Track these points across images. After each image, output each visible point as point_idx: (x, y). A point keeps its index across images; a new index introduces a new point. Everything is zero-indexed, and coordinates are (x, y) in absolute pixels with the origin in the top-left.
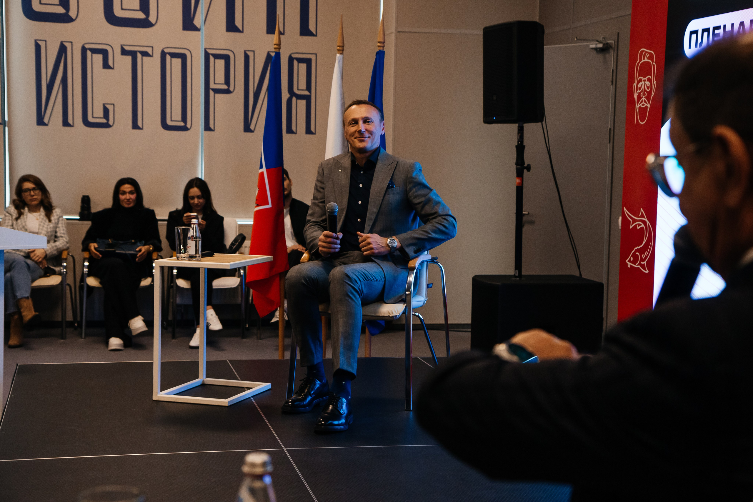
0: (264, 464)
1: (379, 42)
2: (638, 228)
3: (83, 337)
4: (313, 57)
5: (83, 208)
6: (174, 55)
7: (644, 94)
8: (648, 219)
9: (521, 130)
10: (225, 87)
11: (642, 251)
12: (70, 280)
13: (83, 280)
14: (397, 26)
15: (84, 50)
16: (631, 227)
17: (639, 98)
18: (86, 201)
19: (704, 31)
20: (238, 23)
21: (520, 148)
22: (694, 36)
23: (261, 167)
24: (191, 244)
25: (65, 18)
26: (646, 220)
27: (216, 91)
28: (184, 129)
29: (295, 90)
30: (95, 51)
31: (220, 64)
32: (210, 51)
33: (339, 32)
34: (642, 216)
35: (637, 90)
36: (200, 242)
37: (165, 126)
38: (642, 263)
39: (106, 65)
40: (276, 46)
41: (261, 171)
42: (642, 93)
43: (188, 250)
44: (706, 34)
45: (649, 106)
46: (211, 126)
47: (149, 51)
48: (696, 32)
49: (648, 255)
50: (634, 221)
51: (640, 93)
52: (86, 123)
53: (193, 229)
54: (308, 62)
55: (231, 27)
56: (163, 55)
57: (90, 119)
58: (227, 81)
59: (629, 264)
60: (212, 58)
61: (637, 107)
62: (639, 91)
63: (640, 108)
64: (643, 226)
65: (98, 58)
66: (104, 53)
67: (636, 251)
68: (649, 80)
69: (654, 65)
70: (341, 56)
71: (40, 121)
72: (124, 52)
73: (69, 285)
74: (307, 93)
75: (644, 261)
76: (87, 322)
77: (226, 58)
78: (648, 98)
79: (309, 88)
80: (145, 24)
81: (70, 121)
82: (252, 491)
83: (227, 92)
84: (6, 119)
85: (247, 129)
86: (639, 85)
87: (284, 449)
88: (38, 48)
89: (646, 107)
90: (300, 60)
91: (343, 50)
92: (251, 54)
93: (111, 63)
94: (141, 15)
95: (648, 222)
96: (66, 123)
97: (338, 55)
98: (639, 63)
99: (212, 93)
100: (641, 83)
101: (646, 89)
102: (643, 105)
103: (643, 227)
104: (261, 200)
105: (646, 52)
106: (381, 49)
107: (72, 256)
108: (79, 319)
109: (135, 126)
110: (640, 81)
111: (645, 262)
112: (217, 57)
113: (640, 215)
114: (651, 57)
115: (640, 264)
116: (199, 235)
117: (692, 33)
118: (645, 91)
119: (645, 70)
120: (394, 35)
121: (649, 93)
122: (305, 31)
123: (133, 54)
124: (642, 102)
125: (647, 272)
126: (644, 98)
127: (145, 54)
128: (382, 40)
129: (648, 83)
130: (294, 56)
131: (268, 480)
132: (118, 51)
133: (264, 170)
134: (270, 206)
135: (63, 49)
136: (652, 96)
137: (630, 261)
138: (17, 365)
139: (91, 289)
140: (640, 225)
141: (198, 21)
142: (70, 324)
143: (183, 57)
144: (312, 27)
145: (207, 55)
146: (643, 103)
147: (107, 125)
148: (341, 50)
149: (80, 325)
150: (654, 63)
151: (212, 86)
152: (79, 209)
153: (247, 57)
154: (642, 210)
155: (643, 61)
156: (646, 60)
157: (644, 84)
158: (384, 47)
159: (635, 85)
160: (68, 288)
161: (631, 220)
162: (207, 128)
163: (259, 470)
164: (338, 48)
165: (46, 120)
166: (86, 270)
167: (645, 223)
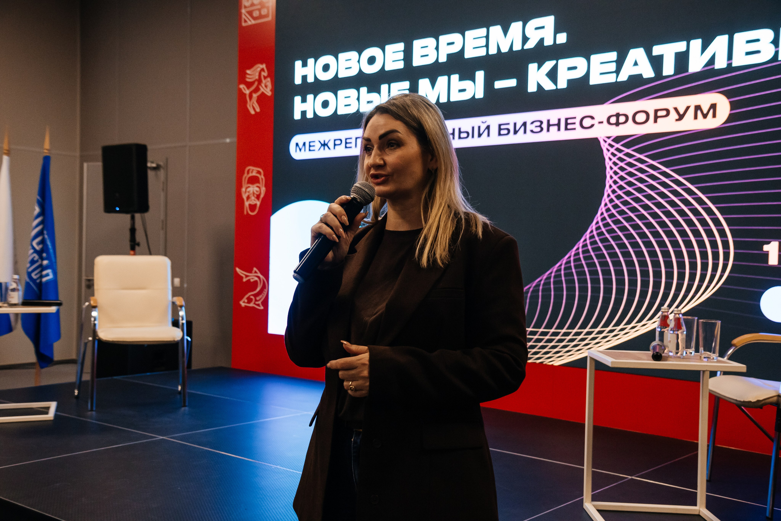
2: (252, 280)
7: (254, 196)
8: (262, 274)
9: (133, 218)
11: (256, 295)
16: (245, 280)
17: (248, 198)
21: (133, 231)
33: (6, 140)
34: (256, 272)
35: (246, 192)
38: (257, 303)
42: (251, 195)
45: (258, 203)
49: (262, 298)
50: (247, 276)
51: (249, 195)
59: (243, 305)
61: (247, 204)
62: (247, 194)
63: (250, 205)
64: (256, 279)
67: (252, 295)
68: (258, 187)
69: (262, 179)
70: (8, 158)
75: (259, 300)
78: (258, 197)
86: (248, 190)
89: (256, 205)
95: (261, 276)
97: (5, 156)
98: (246, 176)
101: (255, 192)
103: (256, 281)
105: (253, 170)
106: (48, 155)
110: (249, 187)
111: (260, 302)
113: (253, 272)
114: (259, 172)
115: (255, 304)
118: (254, 193)
119: (253, 180)
121: (259, 194)
124: (251, 200)
125: (262, 308)
126: (253, 198)
129: (258, 189)
136: (262, 196)
137: (244, 302)
140: (253, 279)
146: (253, 201)
148: (8, 153)
150: (263, 177)
154: (255, 269)
155: (250, 175)
156: (254, 174)
157: (253, 189)
159: (243, 189)
161: (244, 276)
164: (5, 151)
167: (259, 277)
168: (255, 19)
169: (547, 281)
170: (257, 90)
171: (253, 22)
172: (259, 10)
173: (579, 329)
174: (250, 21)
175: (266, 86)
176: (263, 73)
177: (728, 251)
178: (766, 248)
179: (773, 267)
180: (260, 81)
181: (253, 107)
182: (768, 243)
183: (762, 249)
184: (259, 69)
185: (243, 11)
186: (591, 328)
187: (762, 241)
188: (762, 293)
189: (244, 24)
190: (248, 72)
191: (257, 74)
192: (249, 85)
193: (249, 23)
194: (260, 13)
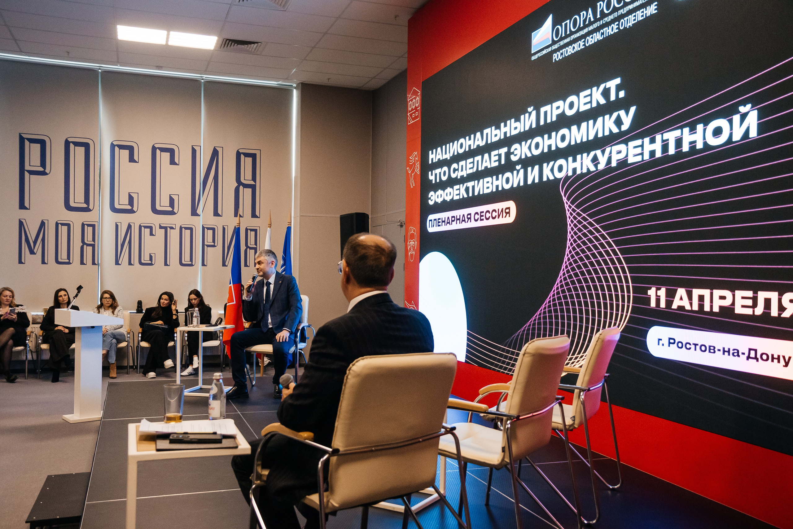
0: (220, 376)
1: (288, 223)
3: (138, 373)
4: (258, 228)
5: (138, 307)
6: (186, 228)
7: (412, 248)
10: (213, 244)
12: (131, 344)
13: (138, 343)
14: (300, 213)
15: (140, 227)
17: (410, 249)
18: (140, 303)
19: (435, 220)
20: (220, 212)
22: (431, 222)
23: (230, 283)
24: (195, 320)
25: (131, 211)
26: (414, 306)
27: (208, 246)
28: (191, 265)
29: (249, 245)
30: (146, 227)
31: (211, 232)
32: (205, 226)
33: (269, 217)
36: (199, 319)
37: (181, 264)
39: (151, 234)
40: (238, 224)
41: (230, 285)
42: (411, 247)
43: (193, 322)
44: (435, 221)
45: (414, 253)
46: (205, 263)
47: (174, 226)
48: (431, 220)
50: (410, 307)
51: (410, 247)
52: (141, 263)
53: (196, 313)
54: (255, 231)
55: (216, 214)
56: (181, 228)
57: (143, 261)
58: (214, 241)
60: (206, 229)
61: (409, 253)
62: (410, 246)
65: (148, 230)
66: (151, 228)
68: (414, 241)
70: (270, 229)
71: (117, 263)
72: (161, 227)
73: (131, 346)
74: (255, 246)
76: (140, 366)
77: (213, 229)
78: (414, 249)
79: (256, 244)
80: (172, 213)
81: (132, 263)
82: (216, 384)
83: (214, 246)
84: (100, 263)
85: (224, 265)
87: (239, 413)
88: (117, 226)
90: (251, 230)
91: (271, 226)
92: (226, 227)
93: (154, 233)
94: (170, 209)
95: (415, 307)
96: (130, 264)
97: (268, 229)
98: (409, 234)
99: (206, 247)
100: (410, 243)
102: (412, 253)
104: (230, 300)
105: (412, 229)
106: (289, 226)
107: (132, 332)
108: (136, 365)
109: (166, 264)
110: (410, 241)
112: (208, 229)
113: (412, 304)
114: (414, 231)
116: (199, 315)
117: (430, 220)
118: (412, 246)
119: (412, 237)
120: (299, 218)
121: (414, 247)
122: (254, 215)
123: (165, 228)
124: (411, 251)
126: (412, 250)
127: (172, 228)
128: (290, 222)
129: (414, 243)
130: (248, 228)
131: (221, 381)
132: (158, 227)
133: (232, 285)
134: (235, 303)
135: (129, 227)
136: (416, 248)
138: (109, 382)
139: (143, 348)
141: (199, 211)
142: (131, 367)
143: (191, 229)
144: (257, 214)
145: (203, 228)
147: (151, 264)
148: (270, 226)
149: (136, 368)
150: (416, 234)
151: (206, 243)
152: (136, 308)
153: (224, 229)
154: (412, 301)
155: (411, 233)
157: (412, 243)
158: (290, 225)
159: (408, 243)
160: (130, 348)
162: (203, 265)
163: (218, 378)
164: (269, 225)
165: (120, 262)
166: (140, 338)
167: (414, 307)
168: (413, 119)
169: (539, 316)
170: (414, 170)
171: (413, 122)
172: (414, 113)
173: (571, 356)
174: (412, 122)
175: (417, 167)
176: (416, 158)
177: (629, 294)
178: (650, 292)
179: (652, 309)
180: (414, 164)
181: (412, 184)
182: (650, 288)
183: (647, 294)
184: (414, 155)
185: (408, 114)
186: (577, 355)
187: (648, 287)
188: (647, 331)
189: (409, 124)
190: (410, 157)
191: (414, 159)
192: (410, 166)
193: (411, 123)
194: (415, 115)
